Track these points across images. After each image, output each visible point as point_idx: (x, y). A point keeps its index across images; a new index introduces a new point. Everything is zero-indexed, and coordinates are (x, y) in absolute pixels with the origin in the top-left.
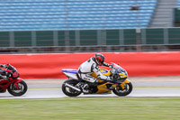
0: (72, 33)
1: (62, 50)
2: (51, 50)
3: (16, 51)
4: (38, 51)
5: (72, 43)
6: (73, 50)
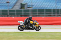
0: (58, 10)
1: (54, 16)
2: (51, 16)
3: (39, 16)
4: (46, 16)
5: (58, 13)
6: (58, 16)
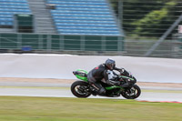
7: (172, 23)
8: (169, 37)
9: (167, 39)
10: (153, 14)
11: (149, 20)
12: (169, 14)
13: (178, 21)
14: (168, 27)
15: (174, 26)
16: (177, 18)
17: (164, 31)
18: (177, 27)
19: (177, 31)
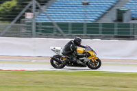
7: (20, 11)
8: (18, 21)
9: (16, 23)
10: (5, 4)
11: (2, 8)
12: (18, 4)
13: (25, 10)
14: (17, 14)
15: (21, 13)
16: (24, 7)
17: (15, 17)
18: (24, 14)
19: (24, 17)
